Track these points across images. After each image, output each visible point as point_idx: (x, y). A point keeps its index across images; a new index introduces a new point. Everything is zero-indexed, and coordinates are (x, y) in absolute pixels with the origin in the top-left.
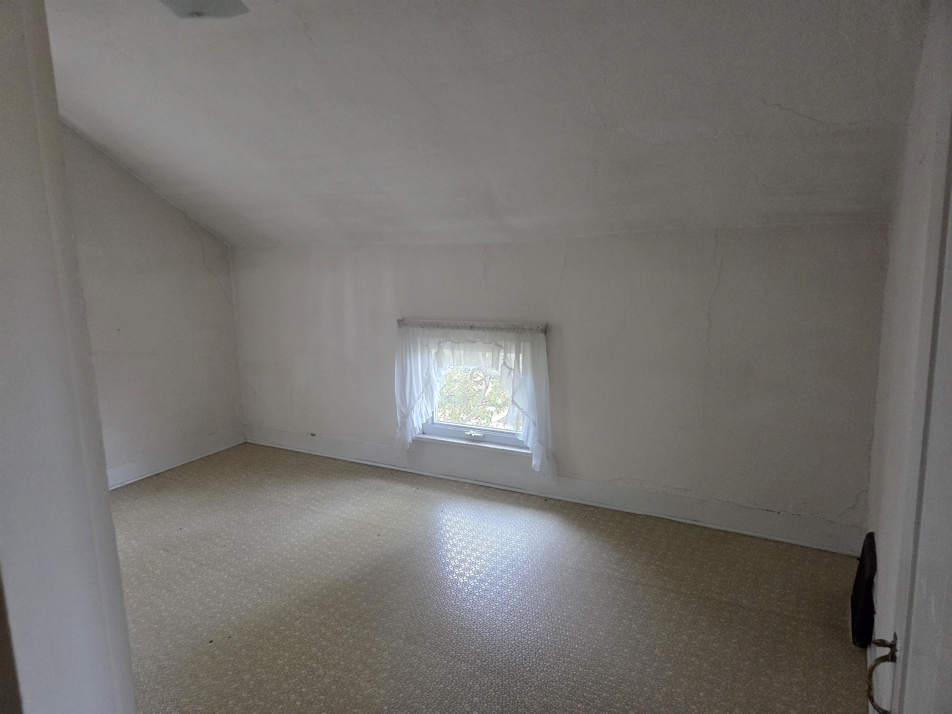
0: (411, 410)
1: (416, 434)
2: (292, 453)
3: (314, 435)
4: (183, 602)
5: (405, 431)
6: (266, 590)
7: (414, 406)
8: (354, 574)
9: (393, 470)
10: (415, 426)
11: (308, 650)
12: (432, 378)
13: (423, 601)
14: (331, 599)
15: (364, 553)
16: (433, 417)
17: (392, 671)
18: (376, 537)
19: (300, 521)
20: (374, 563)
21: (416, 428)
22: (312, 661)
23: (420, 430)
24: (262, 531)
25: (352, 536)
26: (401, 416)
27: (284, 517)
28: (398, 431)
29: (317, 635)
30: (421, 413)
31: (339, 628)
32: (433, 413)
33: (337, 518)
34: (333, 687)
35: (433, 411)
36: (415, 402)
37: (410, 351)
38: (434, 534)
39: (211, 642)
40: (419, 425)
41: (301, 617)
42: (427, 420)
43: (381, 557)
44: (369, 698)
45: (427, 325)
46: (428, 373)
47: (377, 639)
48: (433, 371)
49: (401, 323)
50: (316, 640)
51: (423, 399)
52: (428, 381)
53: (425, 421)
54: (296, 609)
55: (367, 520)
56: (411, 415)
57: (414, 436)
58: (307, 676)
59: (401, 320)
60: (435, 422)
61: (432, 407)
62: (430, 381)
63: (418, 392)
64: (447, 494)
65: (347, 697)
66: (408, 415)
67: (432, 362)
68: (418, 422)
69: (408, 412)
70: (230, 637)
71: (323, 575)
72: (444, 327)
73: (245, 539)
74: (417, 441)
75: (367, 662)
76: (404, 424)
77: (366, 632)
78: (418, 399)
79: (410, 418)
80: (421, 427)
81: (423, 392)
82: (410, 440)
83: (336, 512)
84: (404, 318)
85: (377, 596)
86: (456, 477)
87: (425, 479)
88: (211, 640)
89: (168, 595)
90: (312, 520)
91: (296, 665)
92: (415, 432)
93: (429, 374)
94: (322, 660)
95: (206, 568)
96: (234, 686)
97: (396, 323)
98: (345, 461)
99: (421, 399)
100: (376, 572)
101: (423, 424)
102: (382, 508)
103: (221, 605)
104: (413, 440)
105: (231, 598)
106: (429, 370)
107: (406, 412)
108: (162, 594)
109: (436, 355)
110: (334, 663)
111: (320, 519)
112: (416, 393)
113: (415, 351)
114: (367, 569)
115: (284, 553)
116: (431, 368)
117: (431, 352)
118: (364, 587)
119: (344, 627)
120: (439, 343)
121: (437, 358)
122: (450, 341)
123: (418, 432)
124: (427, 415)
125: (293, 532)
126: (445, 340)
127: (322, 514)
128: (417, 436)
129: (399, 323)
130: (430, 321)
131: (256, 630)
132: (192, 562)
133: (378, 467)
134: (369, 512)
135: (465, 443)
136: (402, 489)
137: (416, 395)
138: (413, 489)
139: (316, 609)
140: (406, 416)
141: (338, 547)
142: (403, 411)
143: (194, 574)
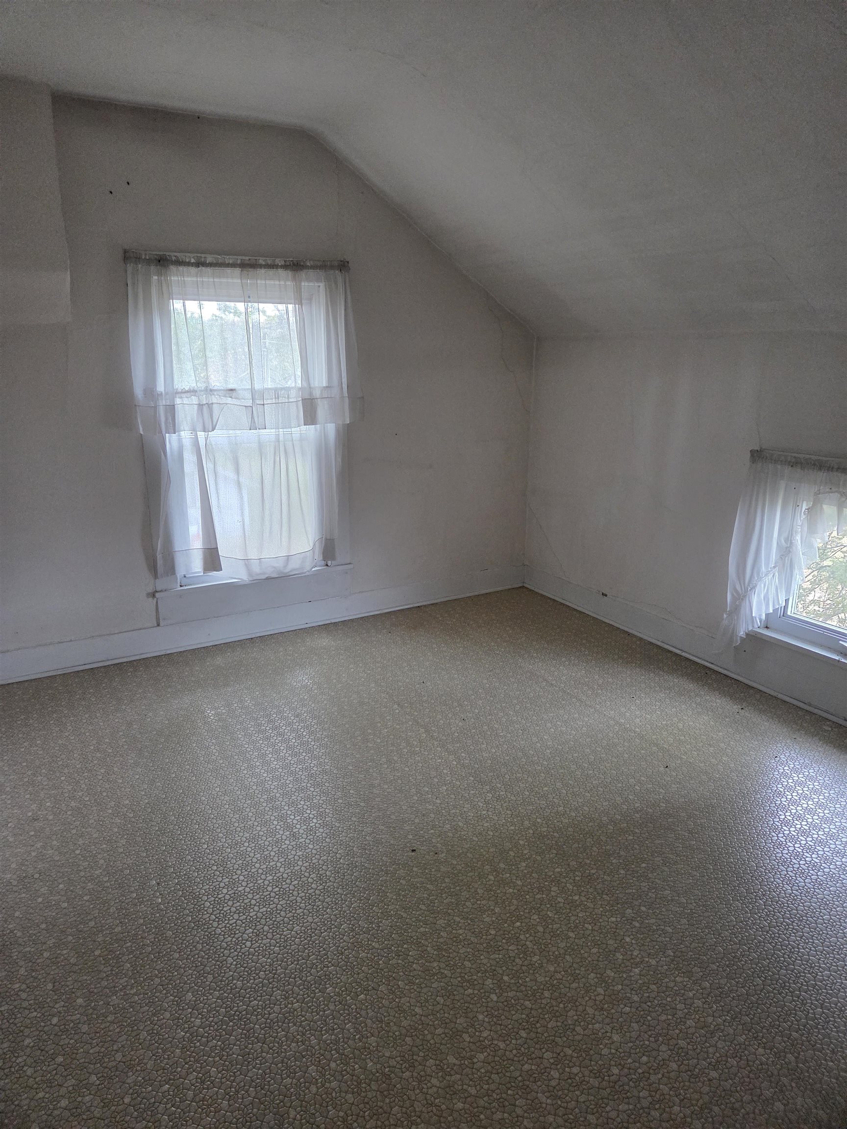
0: (750, 590)
1: (753, 626)
2: (575, 613)
3: (606, 595)
4: (399, 781)
5: (736, 618)
6: (496, 799)
7: (756, 586)
8: (619, 817)
9: (710, 669)
10: (753, 615)
11: (527, 915)
12: (794, 548)
13: (715, 902)
14: (576, 845)
15: (638, 788)
16: (786, 607)
17: (639, 1008)
18: (662, 769)
19: (561, 712)
20: (651, 810)
21: (755, 617)
22: (528, 935)
23: (760, 622)
24: (512, 713)
25: (626, 756)
26: (732, 595)
27: (544, 700)
28: (725, 616)
29: (544, 896)
30: (766, 597)
31: (577, 898)
32: (787, 601)
33: (612, 722)
34: (547, 994)
35: (789, 599)
36: (760, 579)
37: (764, 501)
38: (754, 791)
39: (413, 851)
40: (760, 615)
41: (529, 858)
42: (775, 610)
43: (661, 804)
44: (594, 1040)
45: (801, 463)
46: (789, 540)
47: (628, 939)
48: (798, 538)
49: (757, 455)
50: (541, 904)
51: (773, 576)
52: (786, 552)
53: (771, 611)
54: (526, 844)
55: (654, 737)
56: (749, 597)
57: (750, 628)
58: (515, 957)
59: (757, 450)
60: (789, 613)
61: (788, 591)
62: (790, 551)
63: (767, 564)
64: (789, 729)
65: (561, 1021)
66: (745, 596)
67: (799, 523)
68: (759, 609)
69: (746, 591)
70: (436, 853)
71: (574, 803)
72: (830, 469)
73: (489, 717)
74: (753, 638)
75: (605, 975)
76: (736, 609)
77: (613, 919)
78: (766, 575)
79: (747, 599)
80: (764, 617)
81: (774, 567)
82: (742, 633)
83: (613, 712)
84: (764, 447)
85: (644, 865)
86: (810, 705)
87: (758, 696)
88: (414, 848)
89: (386, 766)
90: (577, 715)
91: (506, 932)
92: (753, 622)
93: (791, 540)
94: (541, 940)
95: (436, 743)
96: (422, 929)
97: (749, 455)
98: (641, 639)
99: (770, 576)
100: (650, 825)
101: (767, 615)
102: (681, 725)
103: (438, 801)
104: (747, 635)
105: (453, 796)
106: (792, 535)
107: (741, 589)
108: (381, 762)
109: (808, 512)
110: (556, 953)
111: (589, 716)
112: (763, 566)
113: (773, 503)
114: (636, 815)
115: (531, 752)
116: (796, 532)
117: (800, 507)
118: (626, 843)
119: (583, 899)
120: (816, 494)
121: (809, 517)
122: (839, 492)
123: (758, 625)
124: (776, 603)
125: (549, 725)
126: (828, 490)
127: (593, 710)
128: (756, 630)
129: (752, 455)
130: (808, 456)
131: (469, 855)
132: (423, 730)
133: (687, 659)
134: (659, 725)
135: (837, 658)
136: (718, 702)
137: (763, 569)
138: (735, 707)
139: (553, 853)
140: (741, 597)
141: (602, 767)
142: (738, 588)
143: (421, 747)
